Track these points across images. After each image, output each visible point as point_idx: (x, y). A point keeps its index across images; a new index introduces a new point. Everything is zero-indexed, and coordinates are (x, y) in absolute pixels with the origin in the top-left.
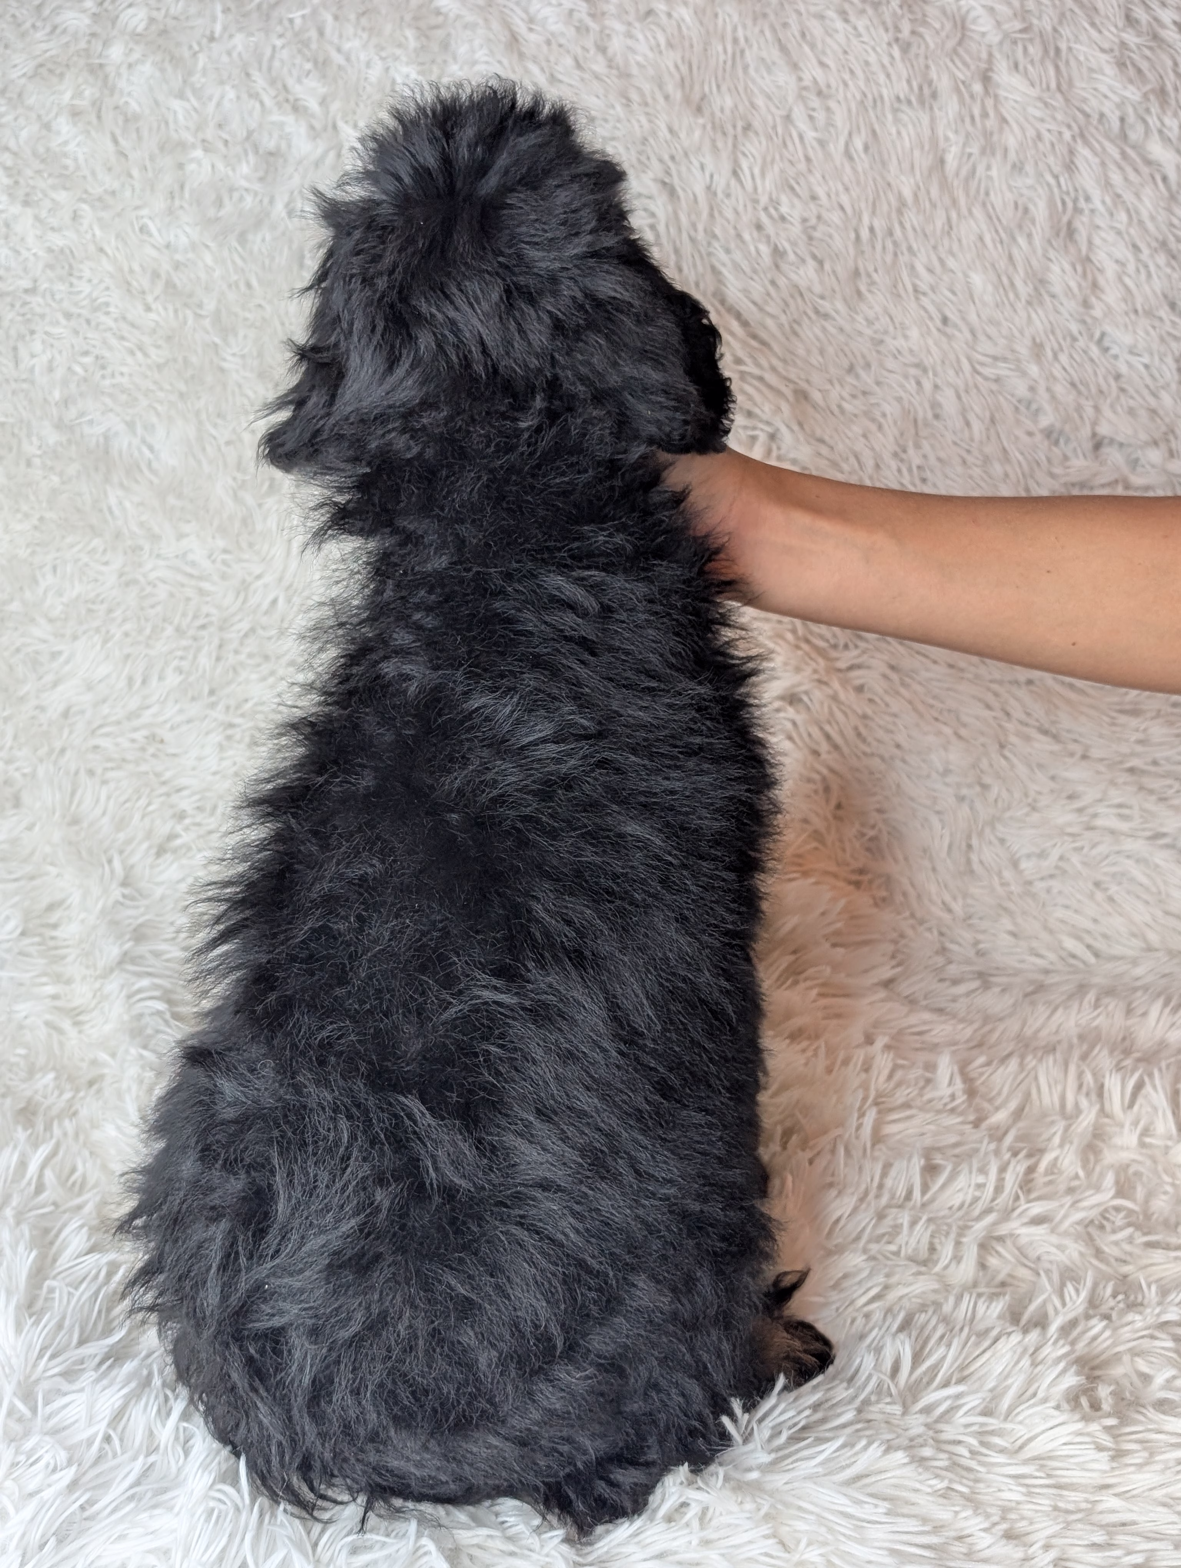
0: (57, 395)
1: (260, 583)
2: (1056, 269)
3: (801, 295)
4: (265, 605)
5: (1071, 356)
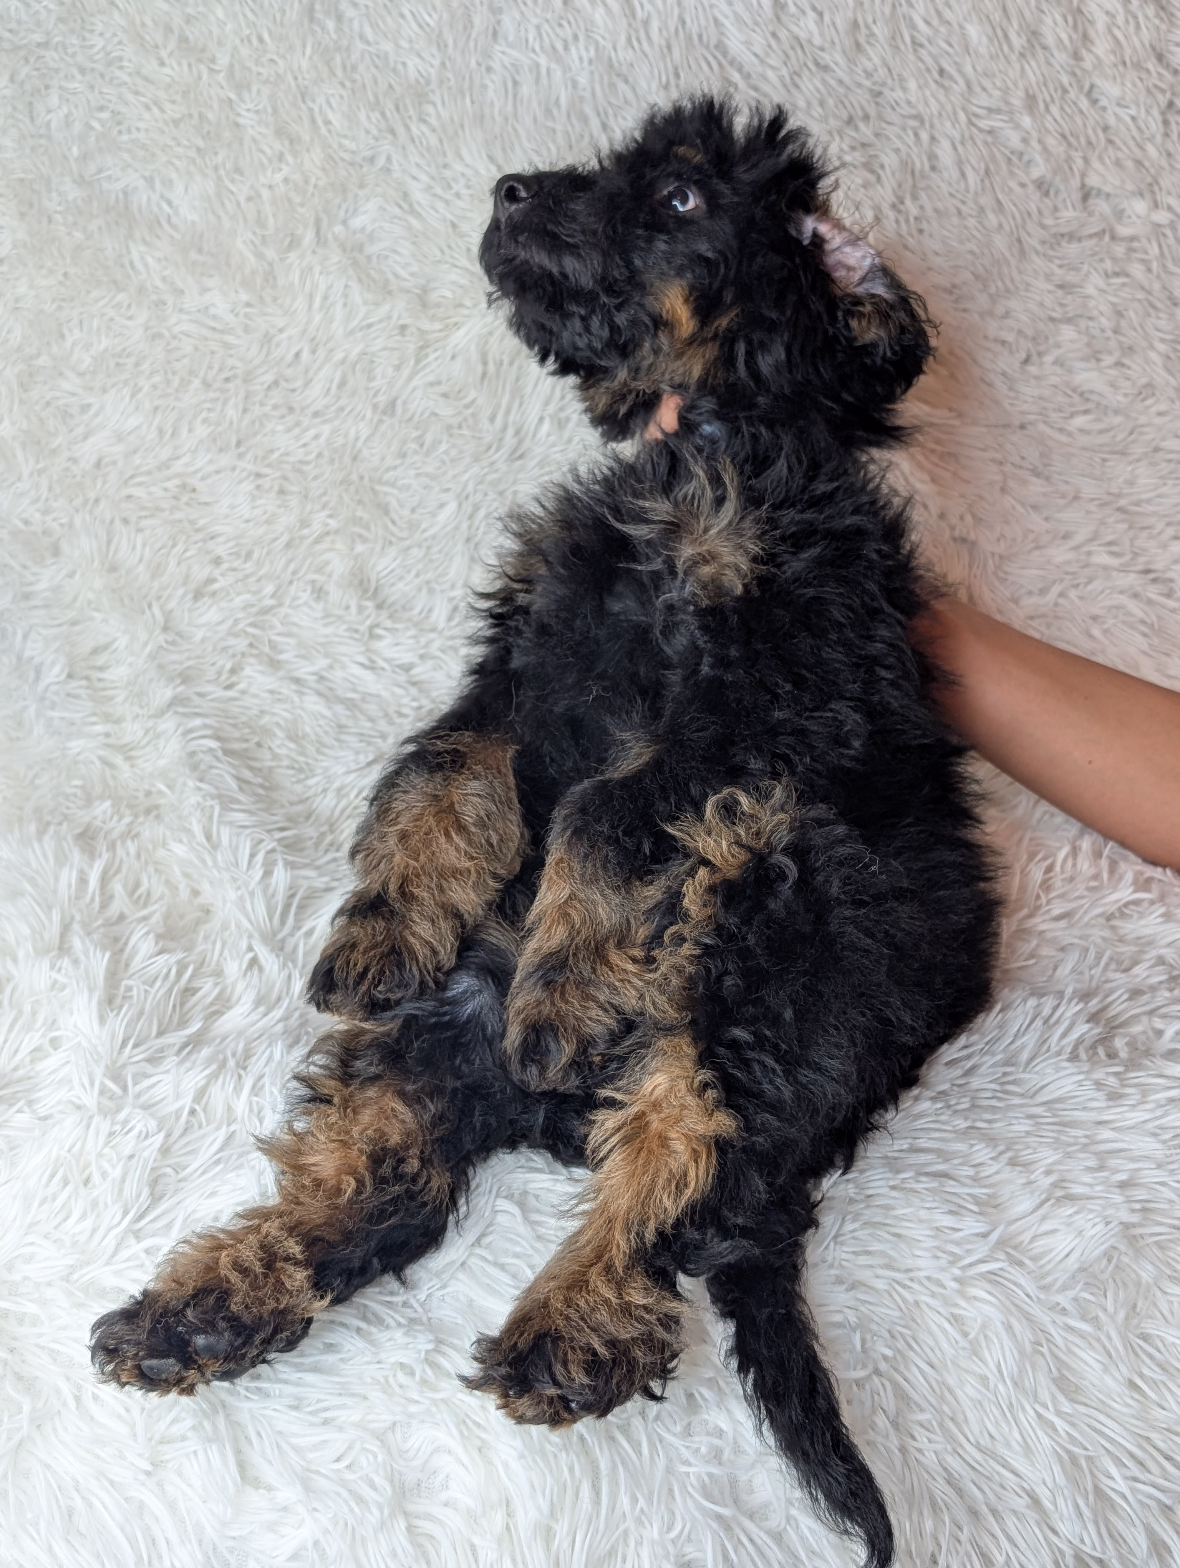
0: (75, 151)
1: (284, 335)
2: (1048, 20)
3: (802, 47)
4: (290, 357)
5: (1062, 109)
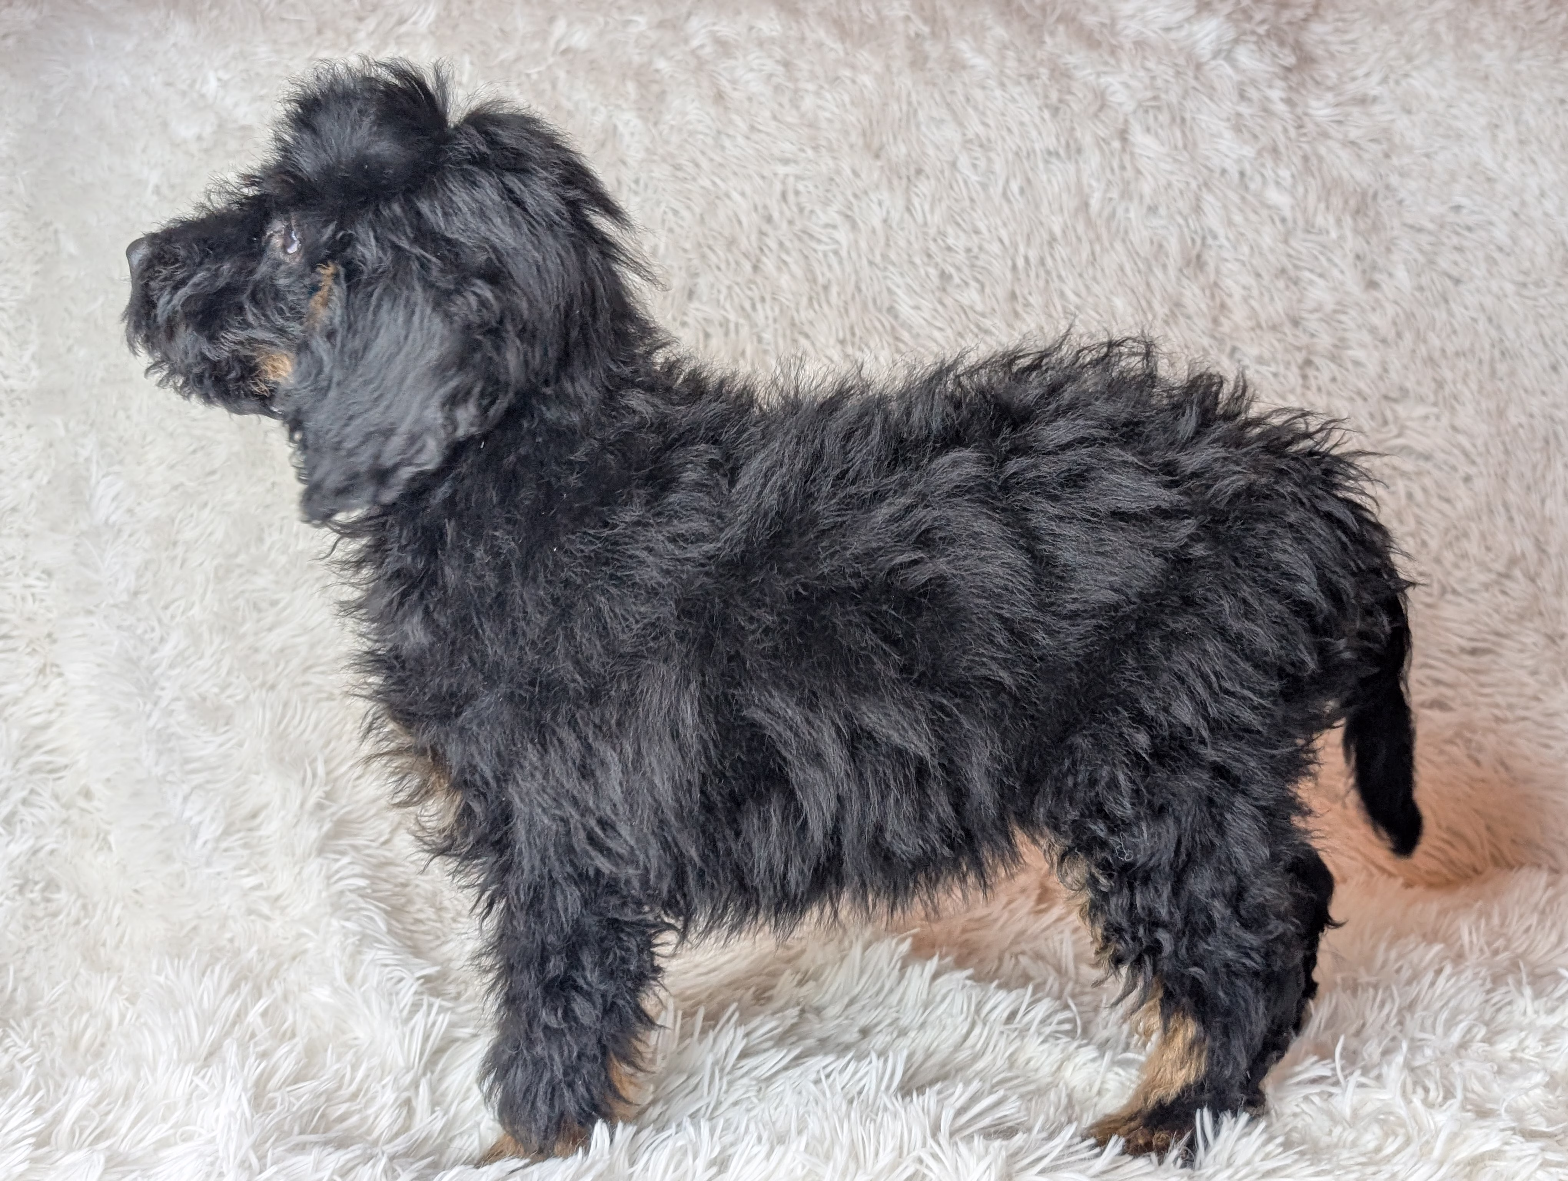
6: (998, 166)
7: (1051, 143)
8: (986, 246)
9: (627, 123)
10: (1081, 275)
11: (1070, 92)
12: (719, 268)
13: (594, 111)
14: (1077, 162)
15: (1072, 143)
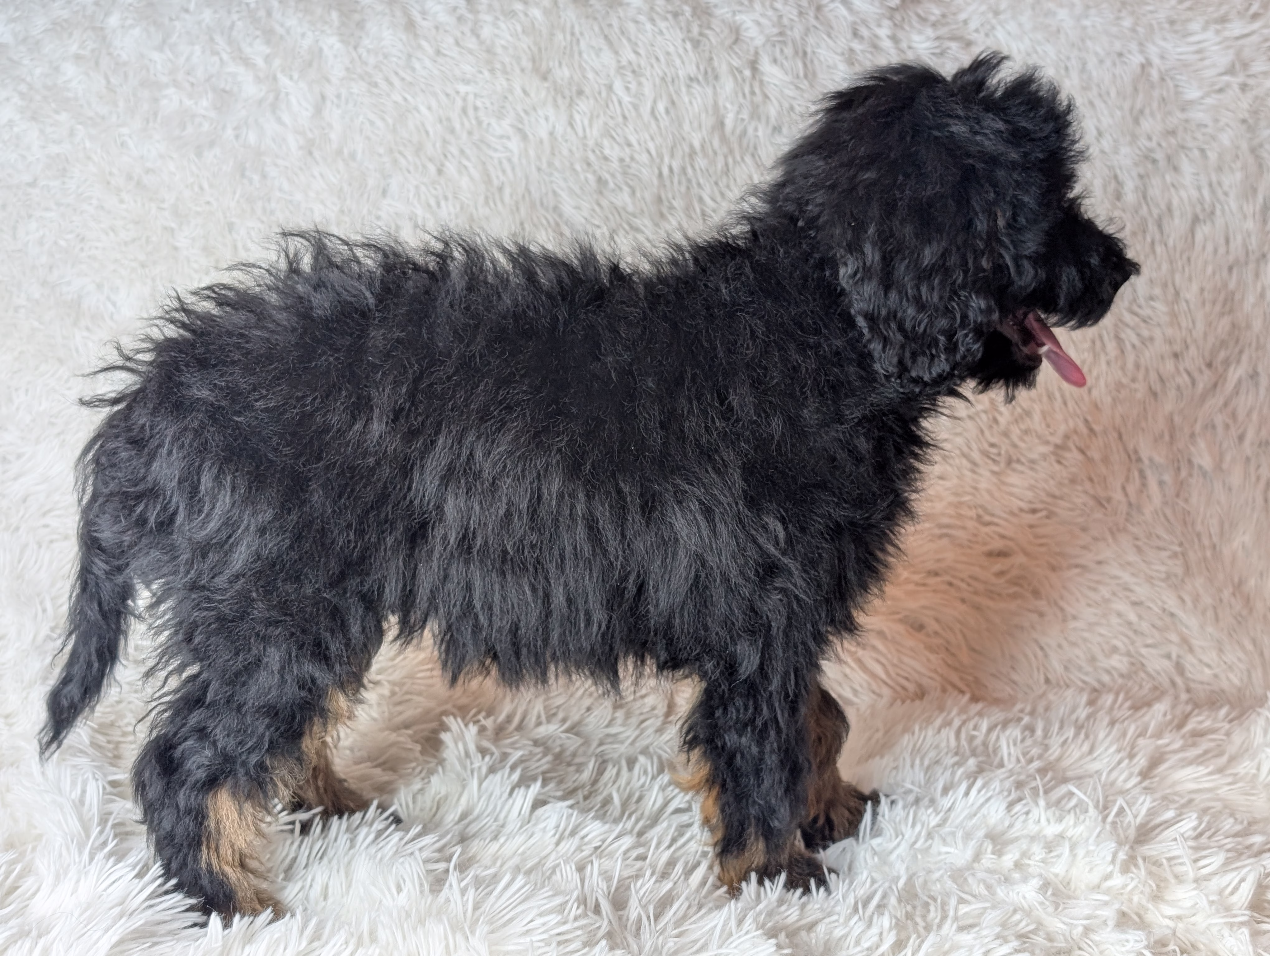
0: (44, 261)
6: (648, 90)
7: (692, 70)
8: (637, 156)
9: (331, 47)
10: (716, 183)
11: (710, 28)
12: (409, 172)
13: (303, 35)
14: (714, 87)
15: (709, 70)
